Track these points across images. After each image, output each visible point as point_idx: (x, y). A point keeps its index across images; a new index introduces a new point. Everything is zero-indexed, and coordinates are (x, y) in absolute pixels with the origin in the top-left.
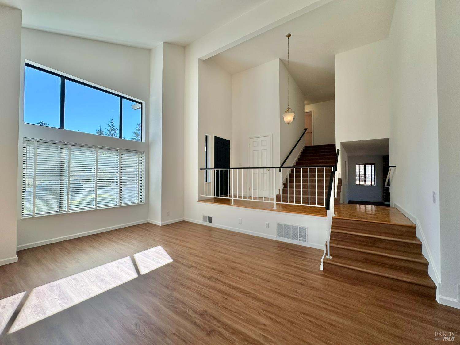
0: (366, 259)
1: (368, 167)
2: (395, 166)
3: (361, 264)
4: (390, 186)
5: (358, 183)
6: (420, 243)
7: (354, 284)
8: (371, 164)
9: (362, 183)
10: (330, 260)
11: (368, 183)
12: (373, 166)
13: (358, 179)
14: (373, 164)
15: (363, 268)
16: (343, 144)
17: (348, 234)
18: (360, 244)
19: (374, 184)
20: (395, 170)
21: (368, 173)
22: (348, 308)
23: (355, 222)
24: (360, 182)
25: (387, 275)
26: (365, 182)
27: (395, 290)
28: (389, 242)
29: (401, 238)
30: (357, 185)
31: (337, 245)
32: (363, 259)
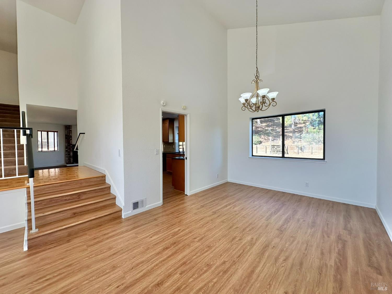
0: (74, 214)
1: (51, 134)
2: (84, 133)
3: (72, 220)
4: (78, 150)
5: (40, 149)
6: (109, 186)
7: (69, 241)
8: (54, 132)
9: (45, 149)
10: (37, 233)
11: (51, 149)
12: (56, 133)
13: (40, 146)
14: (56, 132)
15: (75, 222)
16: (29, 107)
17: (53, 198)
18: (68, 203)
19: (57, 150)
20: (83, 136)
21: (51, 140)
22: (72, 264)
23: (59, 184)
24: (43, 149)
25: (94, 218)
26: (48, 148)
27: (100, 226)
28: (90, 192)
29: (98, 186)
30: (39, 151)
31: (43, 213)
32: (72, 215)
